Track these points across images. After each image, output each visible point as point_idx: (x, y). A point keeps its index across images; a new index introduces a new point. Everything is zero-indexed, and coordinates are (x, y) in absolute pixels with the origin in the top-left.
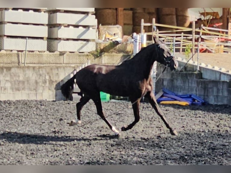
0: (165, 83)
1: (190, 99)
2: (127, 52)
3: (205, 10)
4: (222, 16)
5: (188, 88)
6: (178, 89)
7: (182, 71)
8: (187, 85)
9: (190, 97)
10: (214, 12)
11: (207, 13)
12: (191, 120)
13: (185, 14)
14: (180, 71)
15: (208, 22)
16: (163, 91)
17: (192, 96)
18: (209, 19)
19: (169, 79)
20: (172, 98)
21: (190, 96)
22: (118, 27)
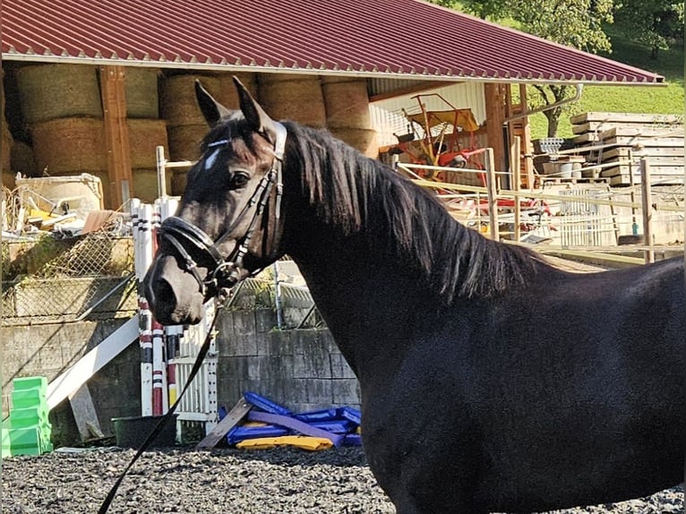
0: (254, 373)
1: (339, 427)
2: (112, 269)
3: (422, 106)
4: (485, 123)
5: (333, 386)
6: (299, 390)
7: (308, 326)
8: (328, 375)
9: (339, 416)
10: (457, 112)
11: (430, 113)
12: (316, 504)
13: (359, 124)
14: (302, 326)
15: (436, 147)
16: (248, 402)
17: (346, 414)
18: (440, 136)
19: (266, 358)
20: (277, 426)
21: (340, 411)
22: (86, 182)
